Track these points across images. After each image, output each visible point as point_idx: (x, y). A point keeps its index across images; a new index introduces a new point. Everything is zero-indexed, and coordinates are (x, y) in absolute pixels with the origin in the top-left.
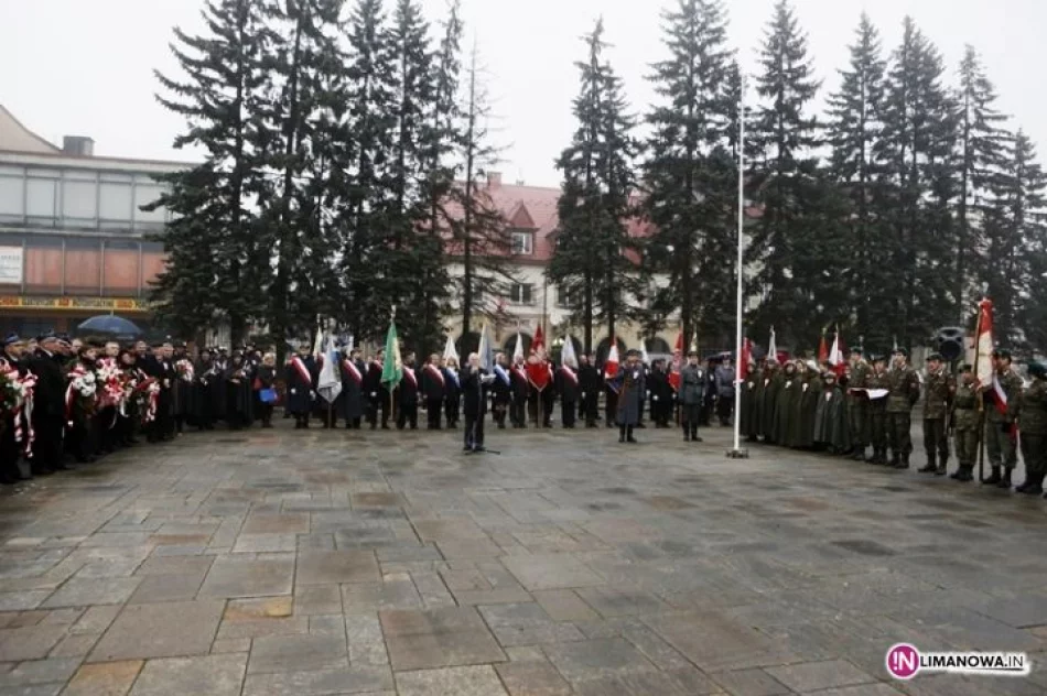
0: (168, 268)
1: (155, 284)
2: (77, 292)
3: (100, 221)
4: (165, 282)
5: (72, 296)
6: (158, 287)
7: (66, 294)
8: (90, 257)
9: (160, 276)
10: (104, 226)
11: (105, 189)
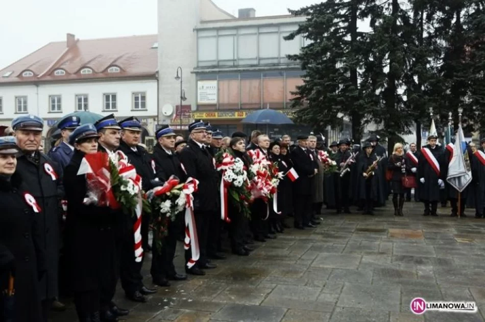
0: (305, 81)
1: (296, 94)
2: (247, 107)
3: (260, 59)
4: (303, 91)
5: (245, 109)
6: (298, 96)
7: (241, 109)
8: (255, 83)
9: (298, 88)
10: (262, 62)
11: (262, 37)
